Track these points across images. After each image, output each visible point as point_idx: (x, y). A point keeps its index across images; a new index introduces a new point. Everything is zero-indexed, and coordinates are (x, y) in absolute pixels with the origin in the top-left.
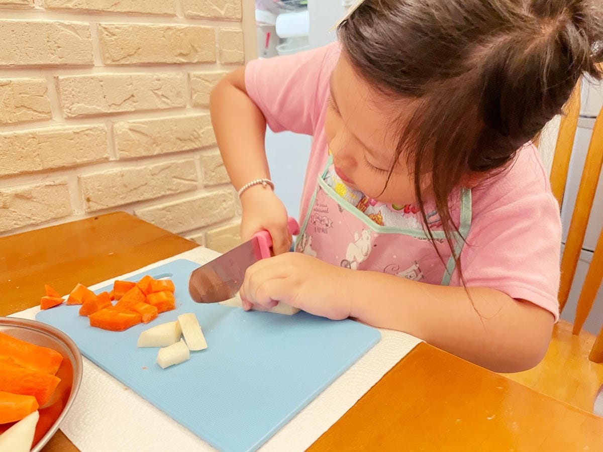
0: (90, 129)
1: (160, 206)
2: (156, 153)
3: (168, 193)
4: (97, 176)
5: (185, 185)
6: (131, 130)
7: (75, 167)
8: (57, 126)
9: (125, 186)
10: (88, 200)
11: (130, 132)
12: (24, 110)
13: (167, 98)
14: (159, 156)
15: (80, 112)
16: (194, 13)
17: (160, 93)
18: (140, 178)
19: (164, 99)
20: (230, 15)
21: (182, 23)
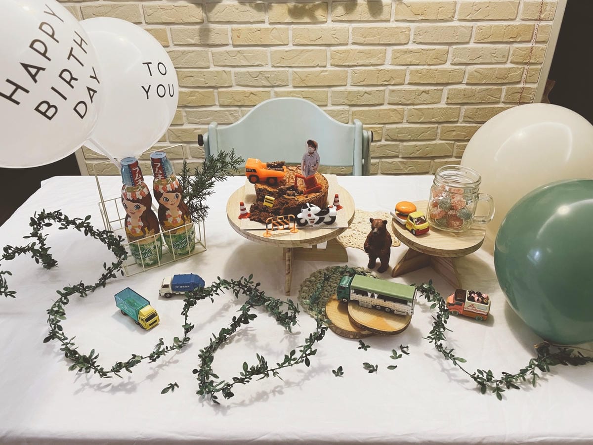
0: (458, 69)
1: (477, 107)
2: (483, 82)
3: (483, 102)
4: (455, 89)
5: (492, 99)
6: (475, 71)
7: (448, 84)
8: (447, 66)
9: (464, 95)
10: (448, 98)
11: (475, 72)
12: (436, 60)
14: (484, 84)
15: (458, 62)
16: (526, 17)
17: (495, 55)
18: (472, 92)
19: (496, 58)
20: (547, 17)
21: (518, 23)
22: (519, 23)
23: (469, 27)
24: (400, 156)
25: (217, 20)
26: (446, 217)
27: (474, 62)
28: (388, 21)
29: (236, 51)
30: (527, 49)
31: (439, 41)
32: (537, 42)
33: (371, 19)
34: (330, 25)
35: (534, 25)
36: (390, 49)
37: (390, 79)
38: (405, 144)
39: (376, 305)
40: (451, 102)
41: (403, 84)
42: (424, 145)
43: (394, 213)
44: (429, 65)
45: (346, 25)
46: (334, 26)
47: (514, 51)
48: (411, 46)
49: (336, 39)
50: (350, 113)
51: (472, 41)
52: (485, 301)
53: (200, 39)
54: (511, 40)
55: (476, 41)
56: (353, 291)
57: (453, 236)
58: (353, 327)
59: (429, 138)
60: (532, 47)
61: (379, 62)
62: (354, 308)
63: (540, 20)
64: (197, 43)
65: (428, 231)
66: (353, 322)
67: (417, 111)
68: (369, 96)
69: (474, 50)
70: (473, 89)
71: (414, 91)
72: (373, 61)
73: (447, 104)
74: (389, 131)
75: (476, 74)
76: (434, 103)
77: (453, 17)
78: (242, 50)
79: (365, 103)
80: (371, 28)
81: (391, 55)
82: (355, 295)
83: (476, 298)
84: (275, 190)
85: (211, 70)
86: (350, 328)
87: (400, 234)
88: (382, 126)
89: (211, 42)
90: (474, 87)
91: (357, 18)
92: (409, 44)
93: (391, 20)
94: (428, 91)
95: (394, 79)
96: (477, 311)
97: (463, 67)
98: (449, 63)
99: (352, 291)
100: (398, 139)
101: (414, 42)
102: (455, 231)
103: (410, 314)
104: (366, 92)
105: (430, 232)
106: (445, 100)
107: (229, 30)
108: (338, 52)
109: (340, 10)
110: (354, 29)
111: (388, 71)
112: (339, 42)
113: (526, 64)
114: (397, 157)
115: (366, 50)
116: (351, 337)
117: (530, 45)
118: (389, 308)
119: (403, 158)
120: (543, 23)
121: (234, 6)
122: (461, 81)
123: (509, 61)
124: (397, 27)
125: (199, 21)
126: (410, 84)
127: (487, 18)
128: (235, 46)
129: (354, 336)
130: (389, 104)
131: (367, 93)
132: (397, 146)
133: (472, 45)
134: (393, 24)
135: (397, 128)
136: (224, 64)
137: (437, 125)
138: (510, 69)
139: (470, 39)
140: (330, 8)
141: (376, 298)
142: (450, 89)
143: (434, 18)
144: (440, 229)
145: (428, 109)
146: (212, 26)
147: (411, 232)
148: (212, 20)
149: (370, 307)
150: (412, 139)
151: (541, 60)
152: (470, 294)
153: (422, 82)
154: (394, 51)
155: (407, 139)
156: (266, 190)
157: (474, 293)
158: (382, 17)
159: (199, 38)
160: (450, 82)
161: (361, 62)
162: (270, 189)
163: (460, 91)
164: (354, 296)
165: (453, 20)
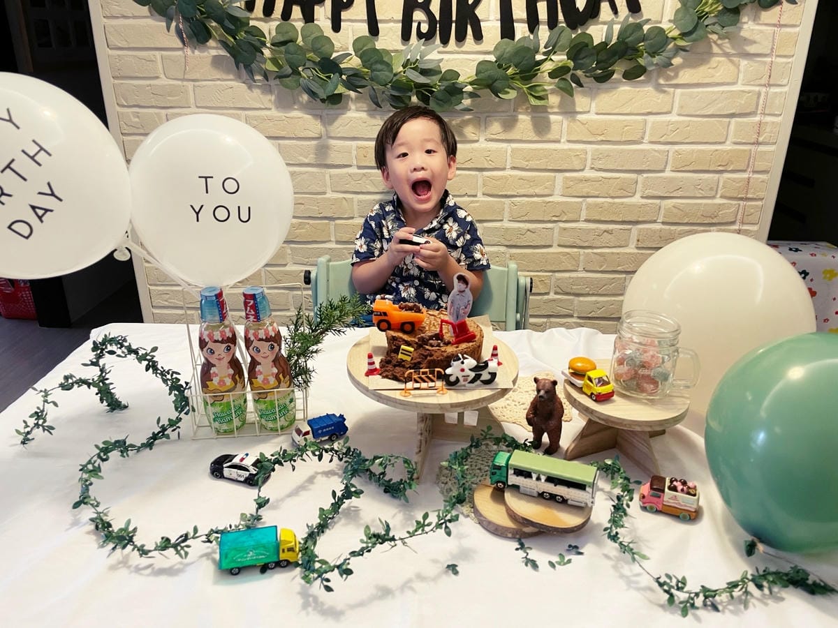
0: (651, 204)
2: (685, 222)
4: (647, 229)
7: (637, 222)
8: (636, 199)
9: (661, 237)
10: (638, 241)
11: (673, 208)
12: (622, 191)
13: (702, 190)
14: (687, 224)
15: (650, 195)
16: (739, 140)
17: (699, 187)
18: (671, 234)
19: (700, 191)
20: (767, 141)
21: (728, 147)
22: (730, 148)
23: (664, 151)
24: (575, 315)
25: (339, 135)
26: (635, 376)
27: (672, 195)
28: (558, 141)
29: (360, 174)
30: (742, 180)
31: (624, 168)
32: (754, 172)
33: (536, 138)
34: (482, 144)
35: (750, 150)
36: (560, 176)
37: (561, 215)
38: (581, 299)
39: (544, 492)
40: (642, 246)
41: (579, 221)
42: (607, 301)
43: (567, 372)
44: (612, 197)
45: (504, 145)
46: (488, 146)
47: (725, 182)
48: (588, 174)
49: (490, 162)
50: (508, 256)
51: (669, 168)
52: (691, 492)
53: (316, 158)
54: (721, 168)
55: (673, 169)
56: (513, 472)
57: (646, 404)
58: (512, 521)
59: (614, 292)
60: (749, 178)
61: (546, 192)
62: (513, 495)
63: (758, 143)
64: (312, 162)
65: (613, 396)
66: (512, 516)
67: (598, 257)
68: (534, 235)
69: (671, 180)
70: (672, 230)
71: (593, 229)
72: (537, 191)
73: (637, 248)
74: (559, 281)
75: (675, 211)
76: (620, 247)
77: (643, 138)
78: (369, 173)
79: (527, 244)
80: (535, 150)
81: (561, 184)
82: (515, 477)
83: (680, 487)
84: (413, 339)
85: (327, 196)
86: (508, 523)
87: (575, 400)
88: (550, 274)
89: (329, 162)
90: (673, 228)
91: (518, 138)
92: (585, 171)
93: (562, 141)
94: (612, 230)
95: (566, 214)
96: (682, 505)
97: (657, 201)
98: (638, 195)
99: (511, 472)
100: (572, 291)
101: (592, 168)
102: (648, 397)
103: (590, 505)
104: (528, 230)
105: (615, 397)
106: (635, 242)
107: (354, 148)
108: (492, 178)
109: (496, 127)
110: (513, 150)
111: (558, 203)
112: (493, 165)
113: (741, 199)
114: (572, 316)
115: (529, 177)
116: (510, 535)
117: (745, 175)
118: (562, 497)
119: (579, 318)
120: (762, 148)
121: (361, 118)
122: (655, 219)
123: (718, 196)
124: (570, 150)
125: (317, 136)
126: (587, 221)
127: (687, 141)
128: (360, 167)
129: (513, 534)
130: (559, 246)
131: (531, 231)
132: (572, 302)
133: (668, 174)
134: (564, 146)
135: (570, 278)
136: (343, 189)
137: (624, 276)
138: (720, 205)
139: (666, 166)
140: (483, 124)
141: (543, 480)
142: (641, 229)
143: (618, 139)
144: (628, 394)
145: (613, 253)
146: (332, 142)
147: (590, 396)
148: (332, 135)
149: (536, 495)
150: (591, 293)
151: (761, 194)
152: (671, 482)
153: (603, 219)
154: (567, 178)
155: (584, 292)
156: (401, 338)
157: (676, 480)
158: (550, 136)
159: (315, 156)
160: (640, 219)
161: (522, 192)
162: (406, 337)
163: (654, 231)
164: (513, 479)
165: (642, 143)
